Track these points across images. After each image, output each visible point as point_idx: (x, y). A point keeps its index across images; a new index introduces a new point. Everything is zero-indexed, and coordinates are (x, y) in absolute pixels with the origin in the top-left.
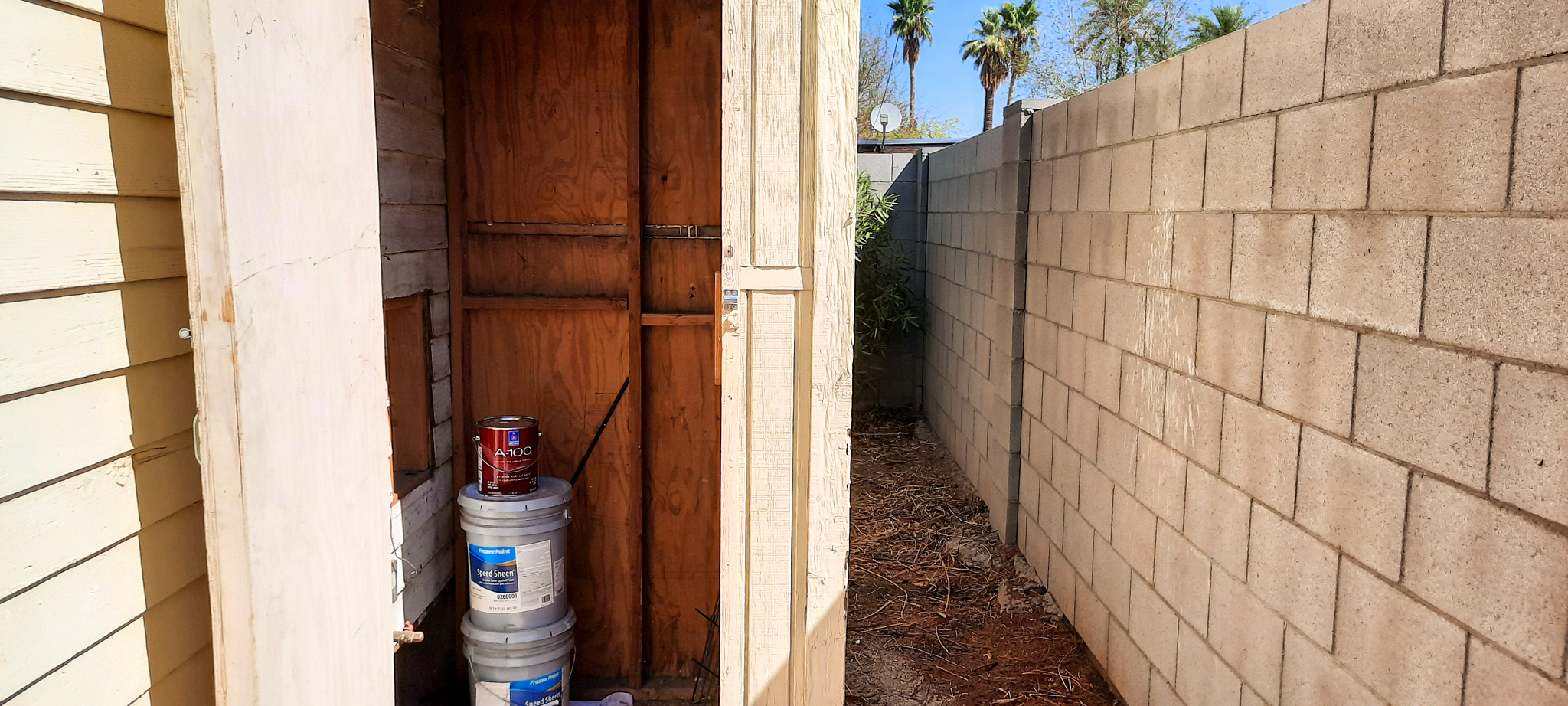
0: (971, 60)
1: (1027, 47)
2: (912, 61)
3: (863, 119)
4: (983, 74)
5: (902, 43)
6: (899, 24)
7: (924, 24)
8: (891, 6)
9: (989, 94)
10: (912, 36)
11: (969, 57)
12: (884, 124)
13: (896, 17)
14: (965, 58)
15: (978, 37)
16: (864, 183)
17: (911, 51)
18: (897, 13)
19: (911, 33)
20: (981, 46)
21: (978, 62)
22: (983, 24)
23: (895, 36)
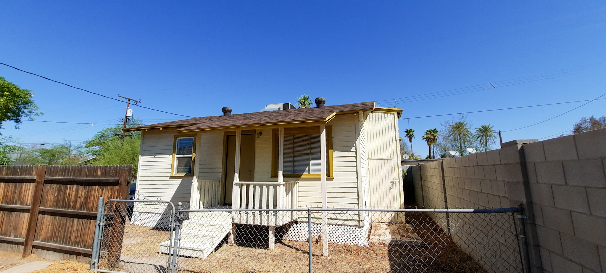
0: (425, 140)
1: (436, 137)
2: (411, 142)
3: (402, 158)
4: (428, 143)
5: (408, 138)
6: (407, 135)
7: (413, 135)
8: (405, 131)
9: (430, 146)
10: (410, 137)
11: (424, 139)
12: (406, 158)
13: (407, 134)
14: (423, 139)
15: (426, 135)
16: (403, 170)
17: (410, 140)
18: (407, 133)
19: (410, 136)
20: (426, 137)
21: (426, 140)
22: (426, 133)
23: (406, 137)
